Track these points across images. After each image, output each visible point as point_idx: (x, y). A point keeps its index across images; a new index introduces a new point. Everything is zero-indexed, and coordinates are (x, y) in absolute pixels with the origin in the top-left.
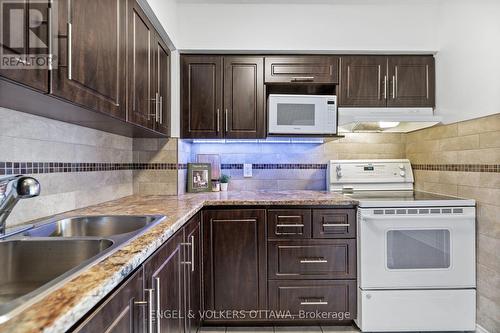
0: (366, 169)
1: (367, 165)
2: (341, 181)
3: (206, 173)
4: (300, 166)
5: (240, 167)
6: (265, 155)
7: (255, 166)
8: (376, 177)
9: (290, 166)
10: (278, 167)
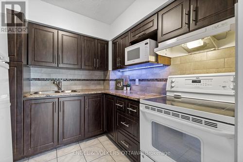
0: (194, 82)
1: (195, 79)
2: (173, 89)
3: (122, 82)
4: (157, 80)
5: (134, 80)
6: (144, 74)
7: (140, 80)
8: (202, 88)
9: (153, 80)
10: (148, 80)
